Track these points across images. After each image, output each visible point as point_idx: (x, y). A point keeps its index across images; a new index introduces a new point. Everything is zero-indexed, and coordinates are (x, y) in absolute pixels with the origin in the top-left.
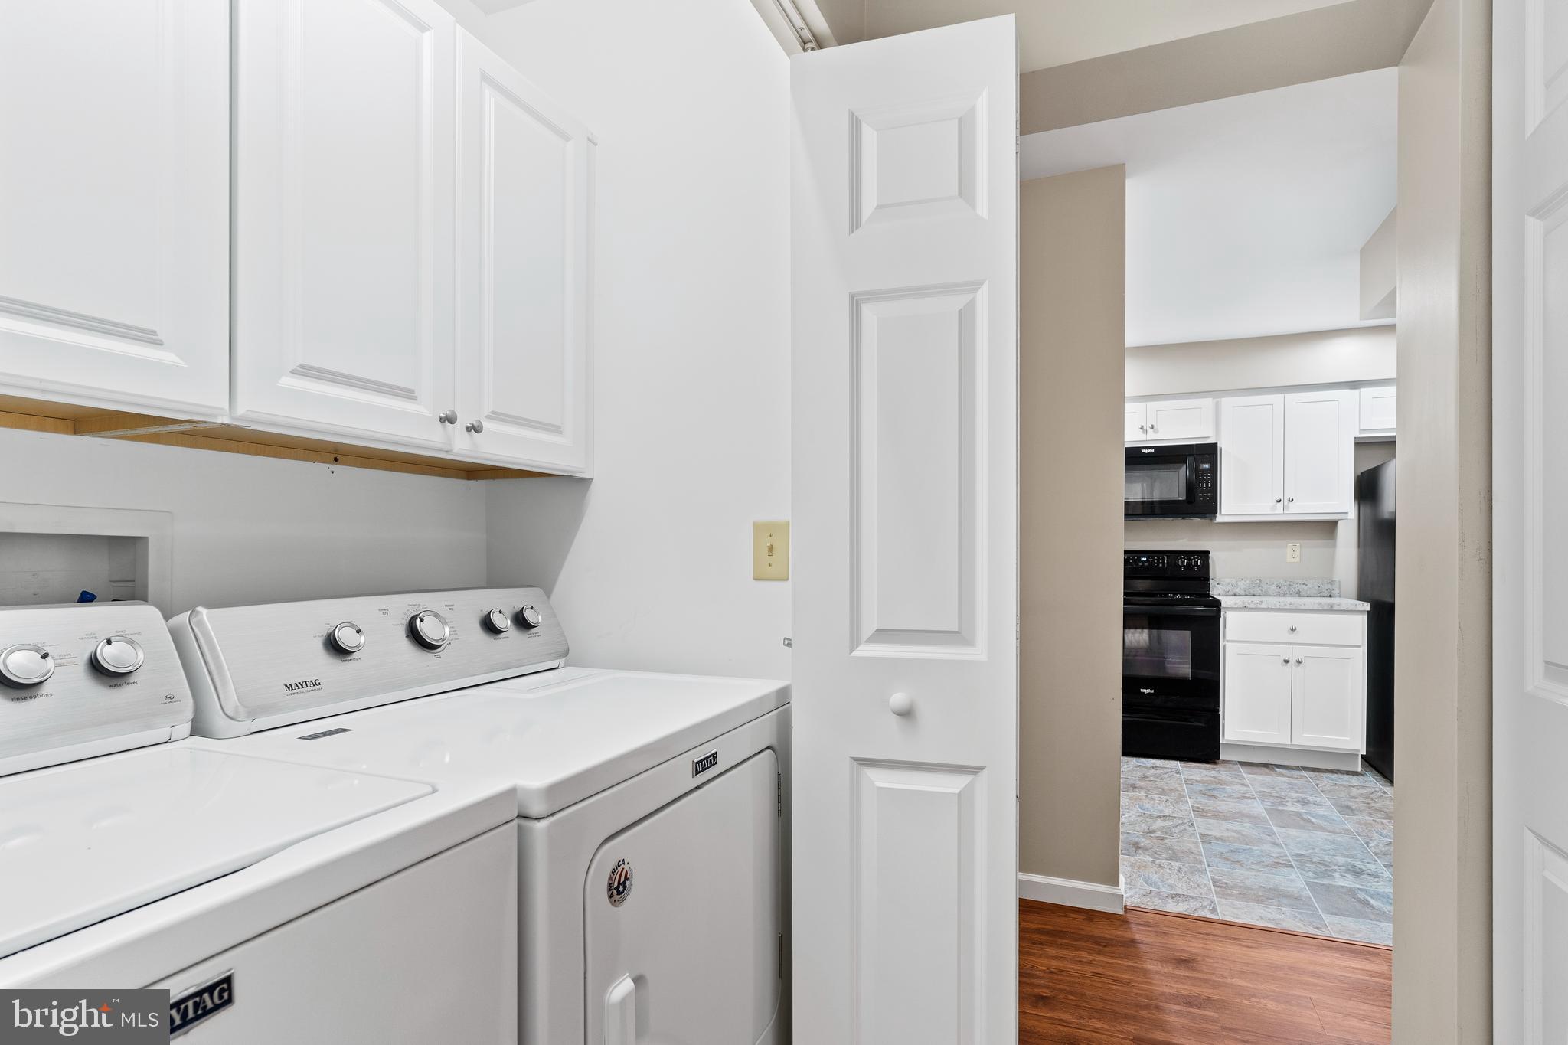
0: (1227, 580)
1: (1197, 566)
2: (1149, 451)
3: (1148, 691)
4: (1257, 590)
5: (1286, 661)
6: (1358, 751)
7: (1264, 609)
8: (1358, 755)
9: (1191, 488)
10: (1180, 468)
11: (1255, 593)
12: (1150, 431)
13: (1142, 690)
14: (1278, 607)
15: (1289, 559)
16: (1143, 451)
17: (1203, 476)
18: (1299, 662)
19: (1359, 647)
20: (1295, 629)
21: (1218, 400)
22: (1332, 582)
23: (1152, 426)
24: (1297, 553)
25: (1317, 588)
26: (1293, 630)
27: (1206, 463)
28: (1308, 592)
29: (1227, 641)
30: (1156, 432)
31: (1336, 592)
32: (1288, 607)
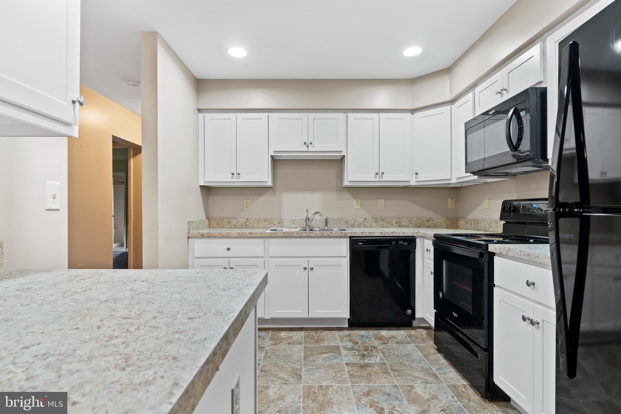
30: (508, 92)
32: (526, 258)
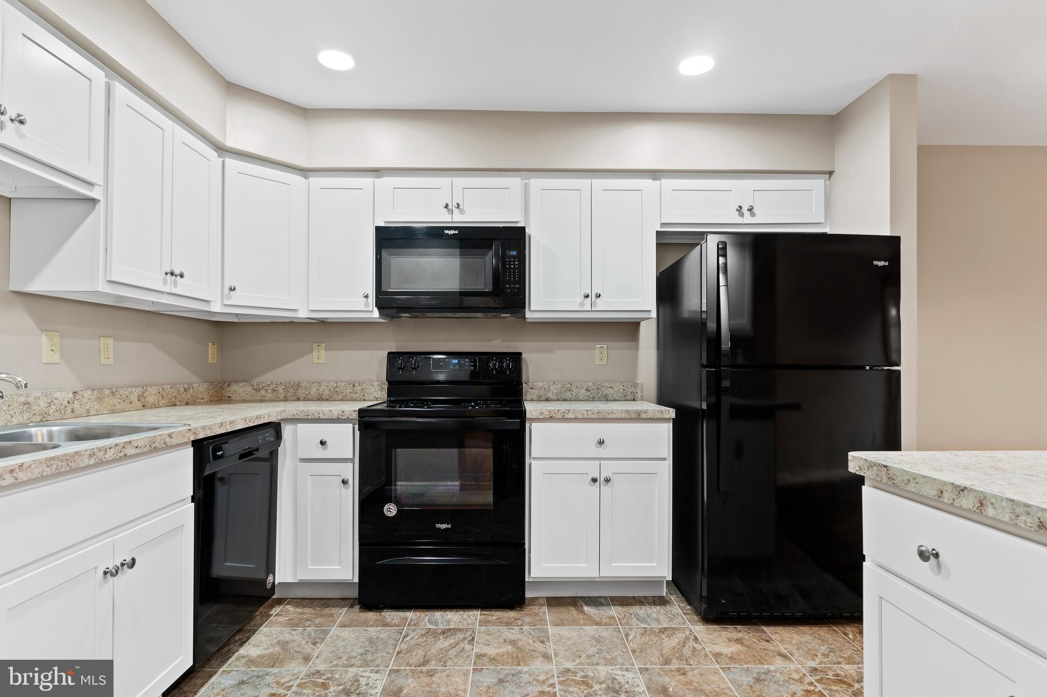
0: (540, 384)
1: (509, 369)
2: (452, 232)
3: (444, 526)
4: (568, 395)
5: (594, 480)
6: (665, 577)
7: (571, 418)
8: (663, 581)
9: (497, 278)
10: (485, 255)
11: (566, 398)
12: (456, 211)
13: (438, 526)
14: (585, 416)
15: (598, 362)
16: (446, 232)
17: (510, 265)
18: (607, 480)
19: (664, 459)
20: (603, 442)
21: (527, 181)
22: (635, 385)
23: (458, 204)
24: (605, 355)
25: (622, 390)
26: (601, 443)
27: (512, 249)
28: (615, 396)
29: (534, 458)
30: (462, 212)
31: (639, 395)
32: (595, 416)
